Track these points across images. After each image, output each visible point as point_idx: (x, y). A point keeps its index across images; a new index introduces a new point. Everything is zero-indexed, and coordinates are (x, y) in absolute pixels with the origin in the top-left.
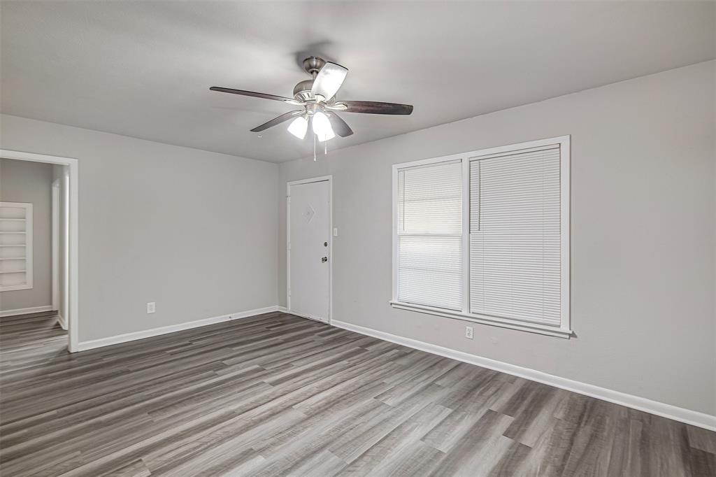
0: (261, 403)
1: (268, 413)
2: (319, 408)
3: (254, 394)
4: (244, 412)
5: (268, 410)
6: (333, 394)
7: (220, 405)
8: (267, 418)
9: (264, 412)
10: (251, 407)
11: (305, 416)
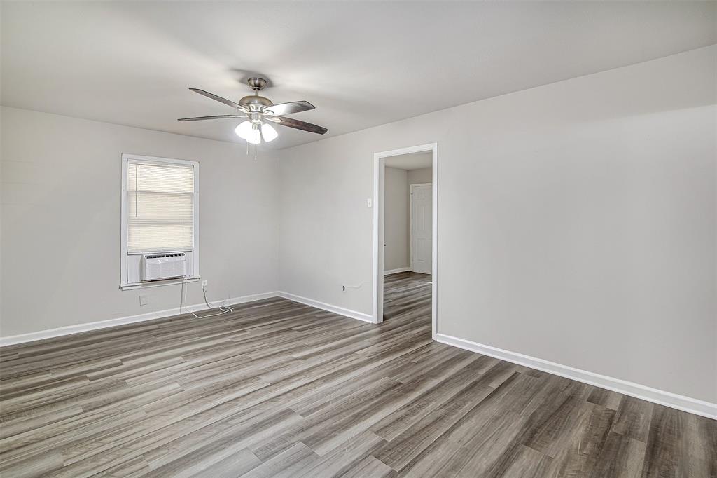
0: (302, 389)
1: (293, 380)
2: (245, 383)
3: (310, 400)
4: (315, 381)
5: (293, 382)
6: (224, 396)
7: (341, 388)
8: (293, 376)
9: (296, 381)
10: (310, 385)
11: (260, 377)
